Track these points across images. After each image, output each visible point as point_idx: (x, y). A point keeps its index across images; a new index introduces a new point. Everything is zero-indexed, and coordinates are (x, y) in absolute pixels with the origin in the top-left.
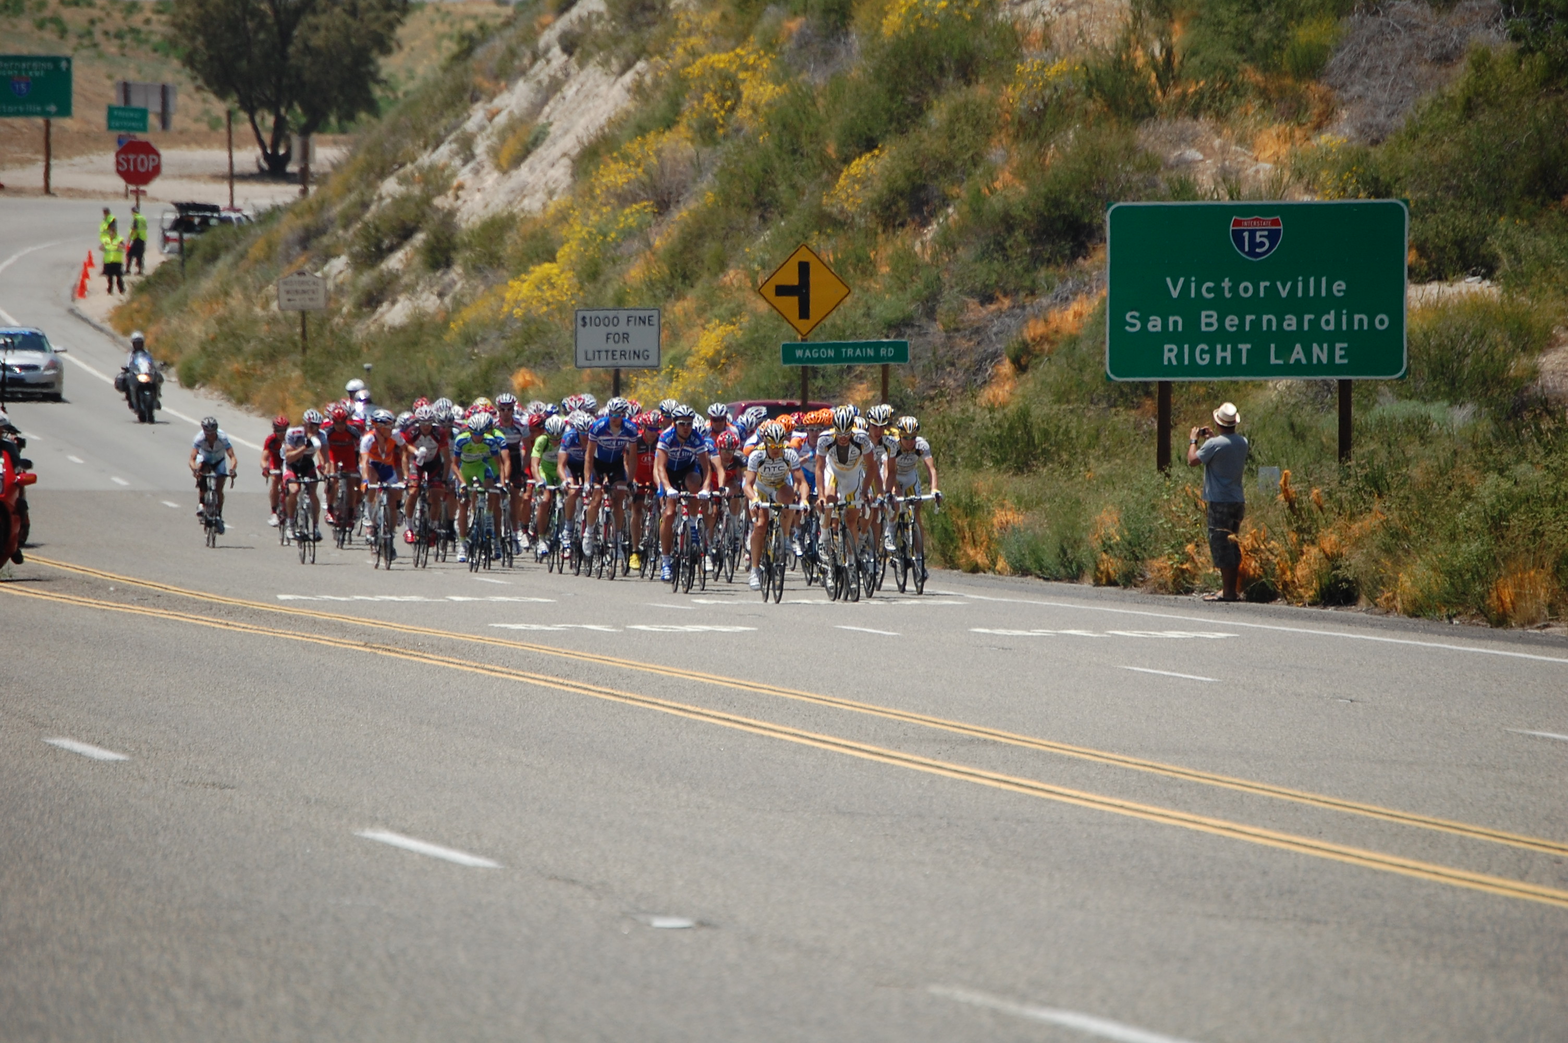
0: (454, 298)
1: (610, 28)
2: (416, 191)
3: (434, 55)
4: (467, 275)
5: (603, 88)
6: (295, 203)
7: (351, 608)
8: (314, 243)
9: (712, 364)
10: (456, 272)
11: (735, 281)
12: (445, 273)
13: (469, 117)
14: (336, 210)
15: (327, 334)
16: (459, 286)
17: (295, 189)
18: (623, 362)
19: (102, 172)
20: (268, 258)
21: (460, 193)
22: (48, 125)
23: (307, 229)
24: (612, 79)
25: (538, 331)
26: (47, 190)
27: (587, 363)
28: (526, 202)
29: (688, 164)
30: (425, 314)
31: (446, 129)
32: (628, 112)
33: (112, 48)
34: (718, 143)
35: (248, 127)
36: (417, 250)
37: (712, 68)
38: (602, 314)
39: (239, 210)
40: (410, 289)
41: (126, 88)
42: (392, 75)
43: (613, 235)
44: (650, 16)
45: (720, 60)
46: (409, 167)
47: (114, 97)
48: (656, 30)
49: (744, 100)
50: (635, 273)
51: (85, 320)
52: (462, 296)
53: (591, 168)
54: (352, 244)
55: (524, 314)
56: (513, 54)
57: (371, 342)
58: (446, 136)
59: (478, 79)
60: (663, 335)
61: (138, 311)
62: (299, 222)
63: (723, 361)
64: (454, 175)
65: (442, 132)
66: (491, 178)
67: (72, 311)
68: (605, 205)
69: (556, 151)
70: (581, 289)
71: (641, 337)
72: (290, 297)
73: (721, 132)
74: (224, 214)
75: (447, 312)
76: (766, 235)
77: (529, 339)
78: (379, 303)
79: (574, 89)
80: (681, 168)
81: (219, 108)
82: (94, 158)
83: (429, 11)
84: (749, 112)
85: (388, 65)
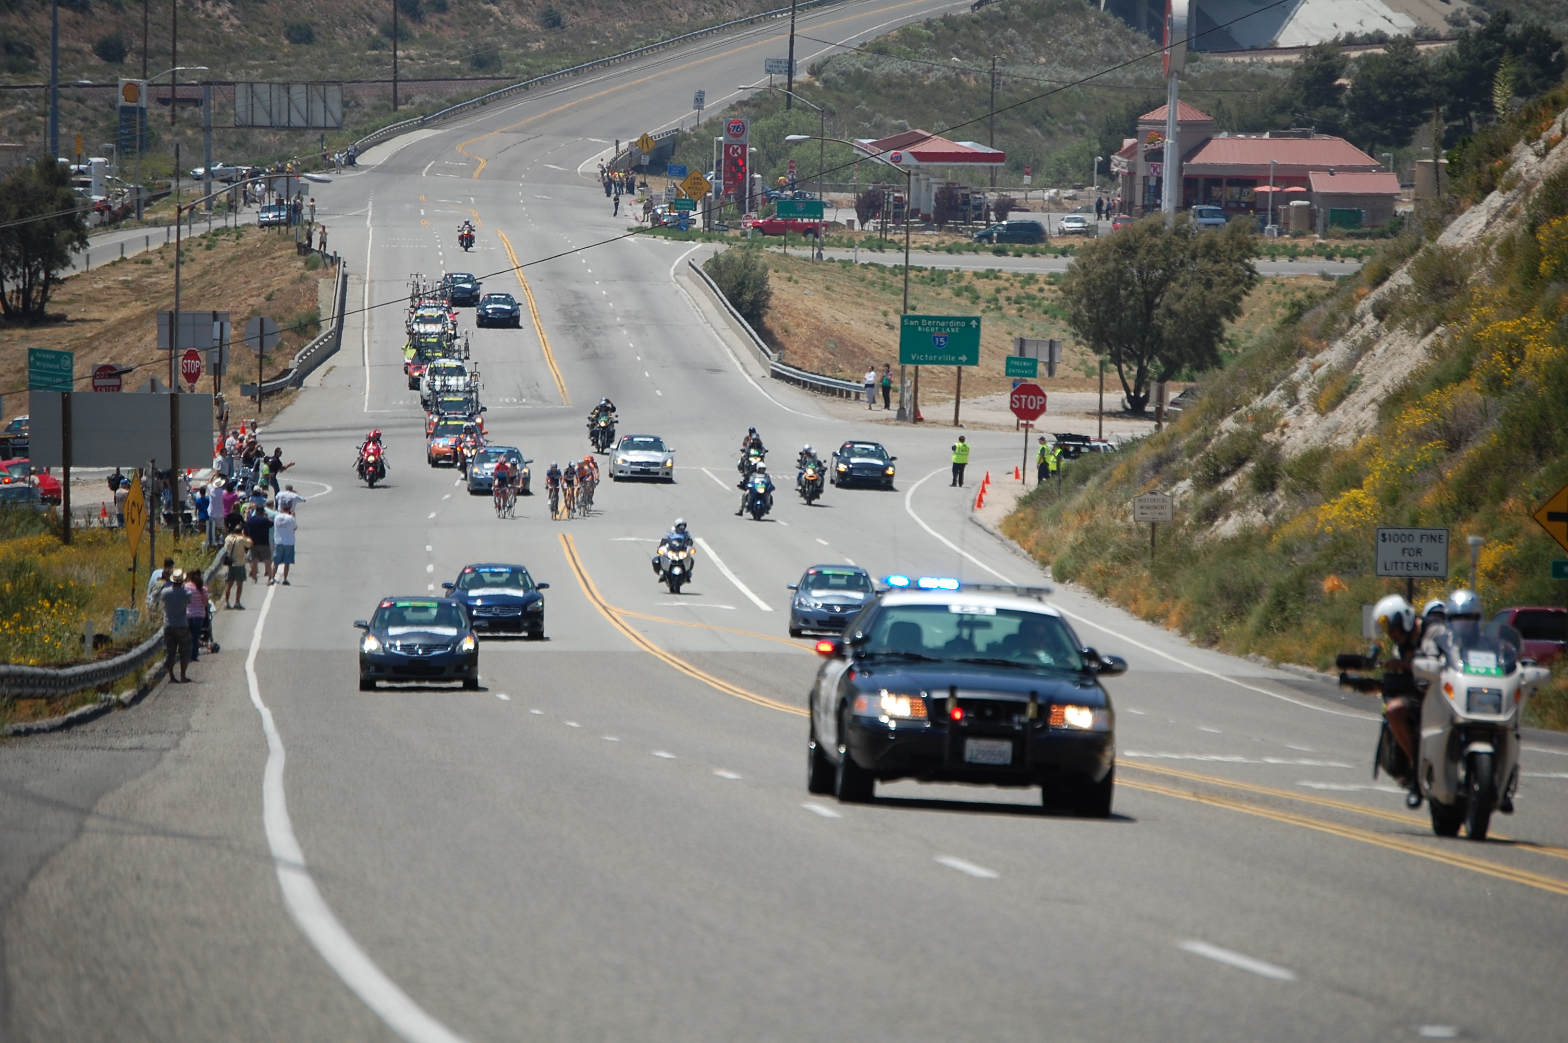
0: (1277, 516)
1: (1416, 299)
2: (1249, 428)
3: (1270, 320)
4: (1288, 497)
5: (1408, 348)
6: (1151, 436)
7: (1184, 765)
8: (1165, 468)
9: (1492, 576)
10: (1279, 495)
11: (1514, 508)
12: (1270, 495)
13: (1297, 369)
14: (1183, 443)
15: (1172, 542)
16: (1281, 505)
17: (1153, 424)
18: (1415, 572)
19: (999, 409)
20: (1128, 481)
21: (1285, 430)
22: (959, 370)
23: (1159, 456)
24: (1416, 340)
25: (1345, 544)
26: (956, 422)
27: (1386, 572)
28: (1340, 438)
29: (1477, 411)
30: (1252, 528)
31: (1276, 378)
32: (1427, 367)
33: (1013, 311)
34: (1502, 394)
35: (1117, 374)
36: (1248, 475)
37: (1499, 332)
38: (1399, 532)
39: (1105, 441)
40: (1241, 507)
41: (1022, 343)
42: (1233, 335)
43: (1411, 467)
44: (1450, 289)
45: (1509, 327)
46: (1244, 408)
47: (1012, 350)
48: (1455, 301)
49: (1526, 358)
50: (1429, 499)
51: (979, 525)
52: (1284, 514)
53: (1395, 413)
54: (1197, 469)
55: (1334, 531)
56: (1334, 318)
57: (1207, 551)
58: (1276, 384)
59: (1304, 339)
60: (1450, 551)
61: (1022, 520)
62: (1153, 451)
63: (1501, 574)
64: (1281, 416)
65: (1273, 382)
66: (1311, 418)
67: (971, 519)
68: (1406, 443)
69: (1366, 398)
70: (1383, 511)
71: (1432, 552)
72: (1144, 511)
73: (1506, 383)
74: (1094, 444)
75: (1271, 527)
76: (1542, 470)
77: (1337, 551)
78: (1215, 517)
79: (1384, 347)
80: (1471, 414)
81: (1094, 360)
82: (993, 397)
83: (1267, 283)
84: (1531, 369)
85: (1231, 329)
